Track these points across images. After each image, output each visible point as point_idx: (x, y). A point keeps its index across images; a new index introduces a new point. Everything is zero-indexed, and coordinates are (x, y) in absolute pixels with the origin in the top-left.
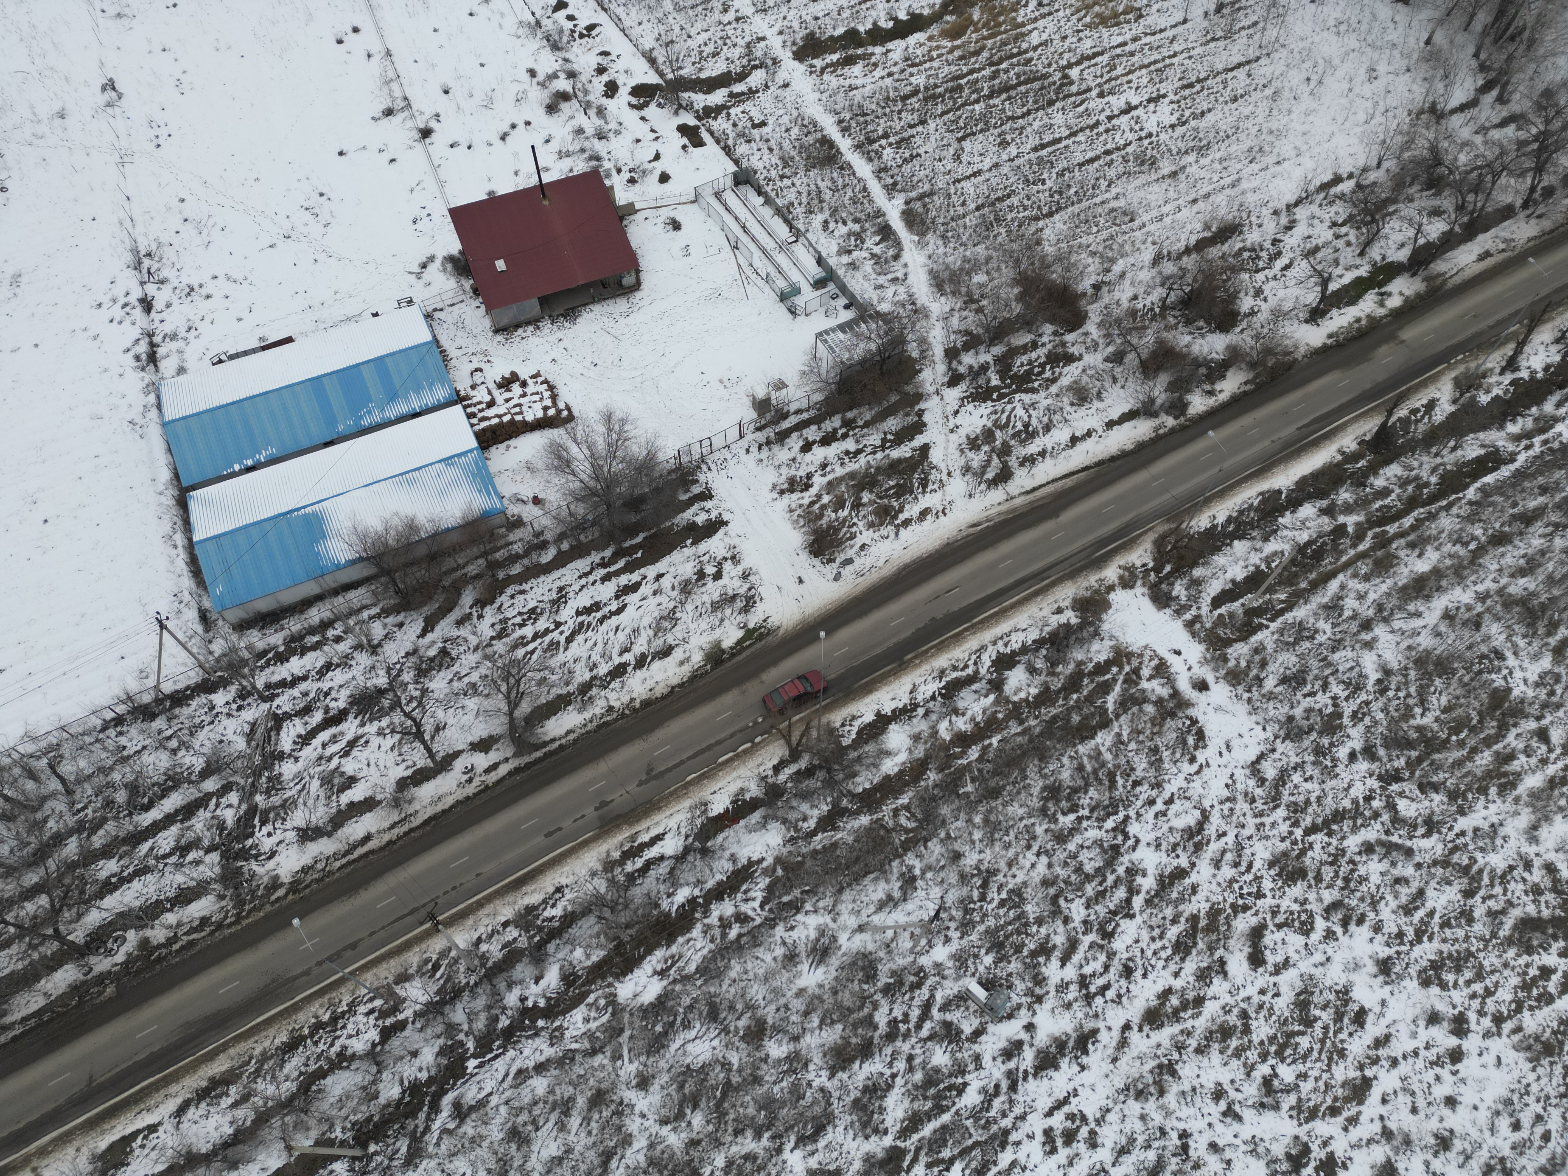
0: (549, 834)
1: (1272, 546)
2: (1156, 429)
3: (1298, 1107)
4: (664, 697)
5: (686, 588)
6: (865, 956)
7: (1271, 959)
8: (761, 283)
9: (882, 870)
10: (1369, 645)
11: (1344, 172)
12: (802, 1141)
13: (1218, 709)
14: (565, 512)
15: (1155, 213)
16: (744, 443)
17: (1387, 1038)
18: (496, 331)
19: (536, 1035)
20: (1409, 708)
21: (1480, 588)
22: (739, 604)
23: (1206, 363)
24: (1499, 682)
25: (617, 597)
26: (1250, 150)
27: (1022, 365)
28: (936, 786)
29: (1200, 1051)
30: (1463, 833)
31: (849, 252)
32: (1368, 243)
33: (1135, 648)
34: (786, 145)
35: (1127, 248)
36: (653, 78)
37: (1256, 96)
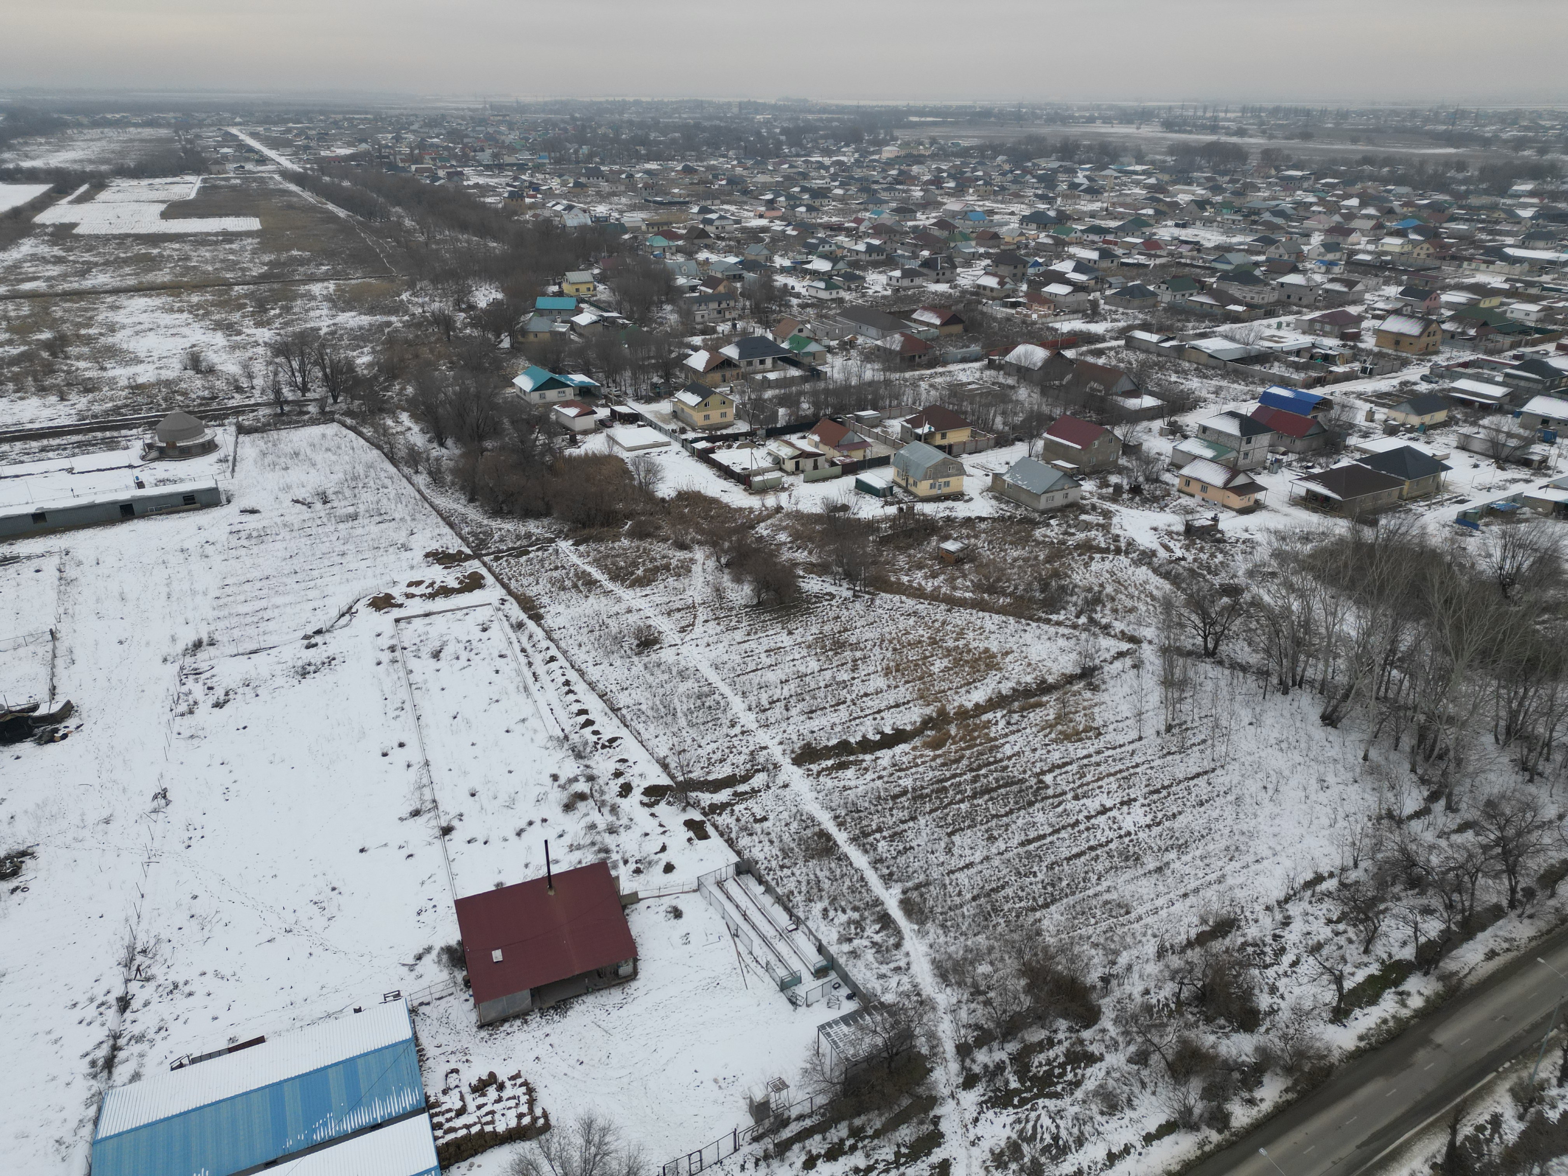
2: (1201, 1145)
8: (761, 971)
11: (1324, 870)
15: (1149, 906)
16: (738, 1158)
18: (481, 1027)
23: (1238, 1066)
26: (1227, 849)
27: (1041, 1065)
31: (850, 940)
32: (1369, 941)
34: (786, 837)
35: (1129, 940)
36: (664, 780)
37: (1220, 801)
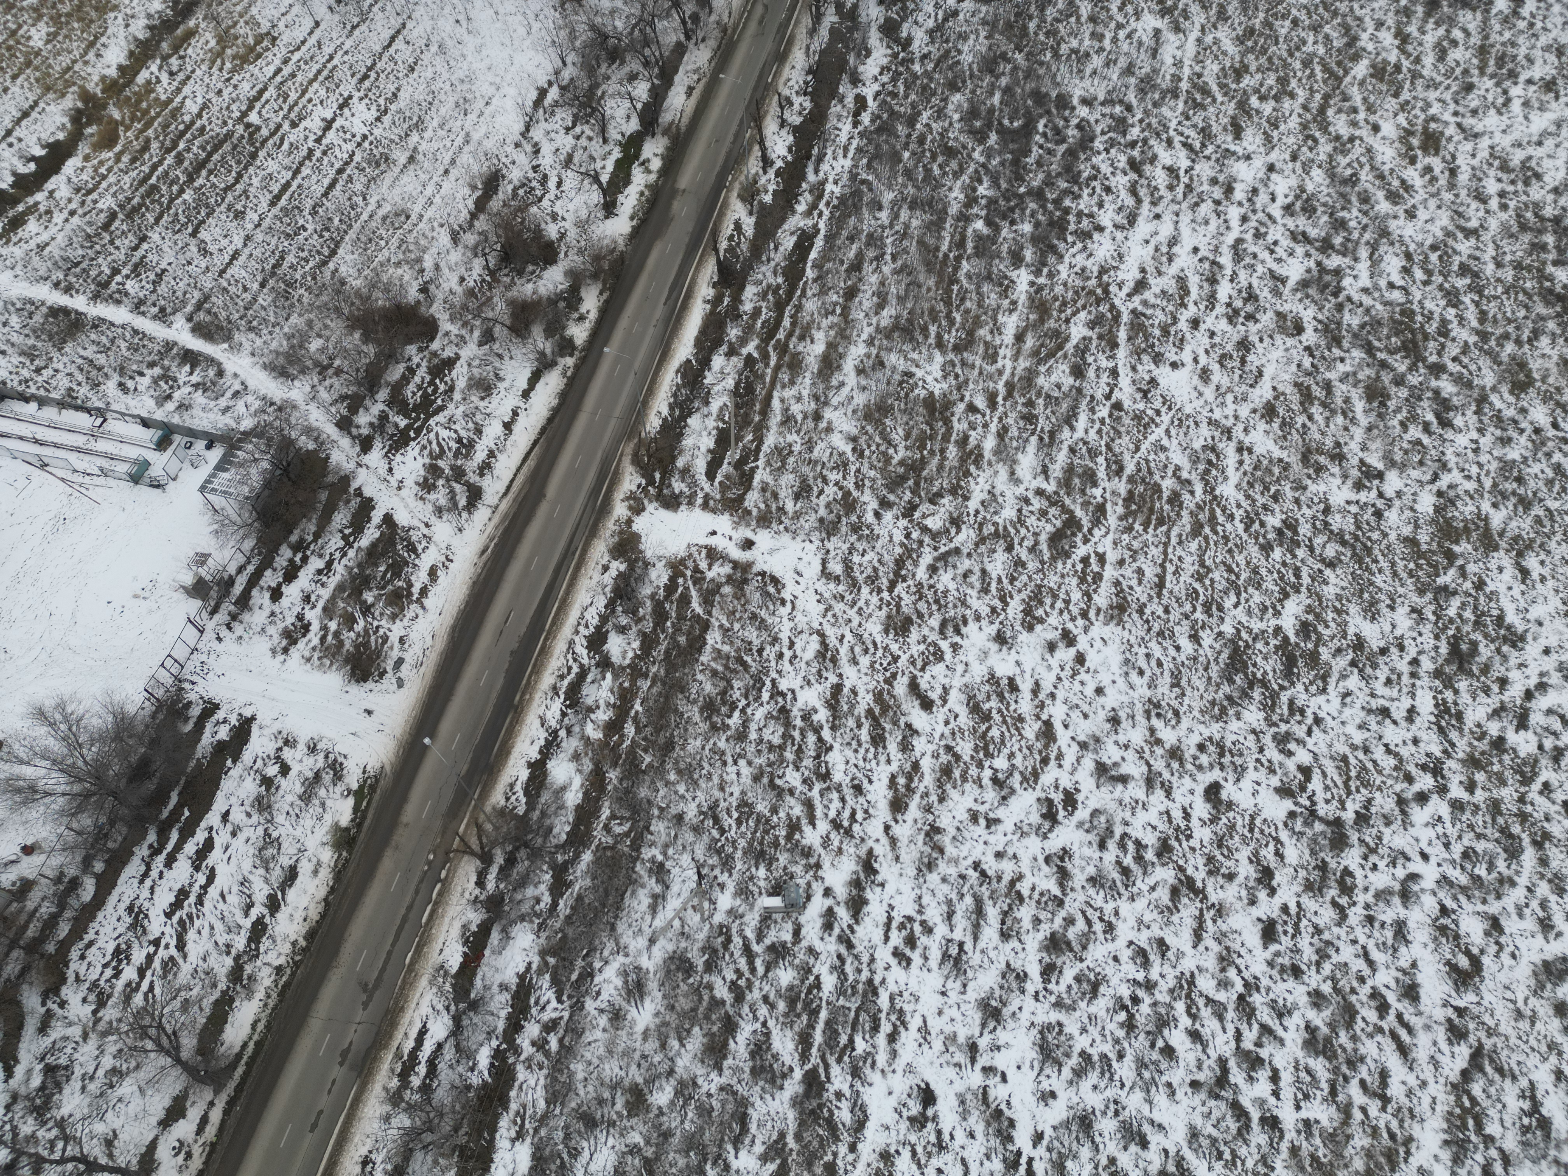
0: (313, 1127)
1: (715, 405)
2: (564, 374)
3: (1025, 779)
4: (323, 916)
5: (262, 805)
6: (671, 958)
7: (934, 696)
8: (101, 480)
9: (633, 882)
10: (829, 429)
11: (543, 82)
12: (737, 1142)
13: (772, 551)
14: (70, 837)
15: (422, 201)
16: (209, 635)
17: (1037, 683)
20: (885, 454)
21: (864, 336)
22: (327, 778)
23: (559, 296)
24: (923, 393)
25: (197, 869)
26: (457, 105)
27: (414, 393)
28: (621, 781)
29: (941, 800)
30: (977, 512)
31: (169, 397)
32: (603, 131)
33: (682, 554)
34: (15, 338)
35: (423, 242)
37: (426, 57)
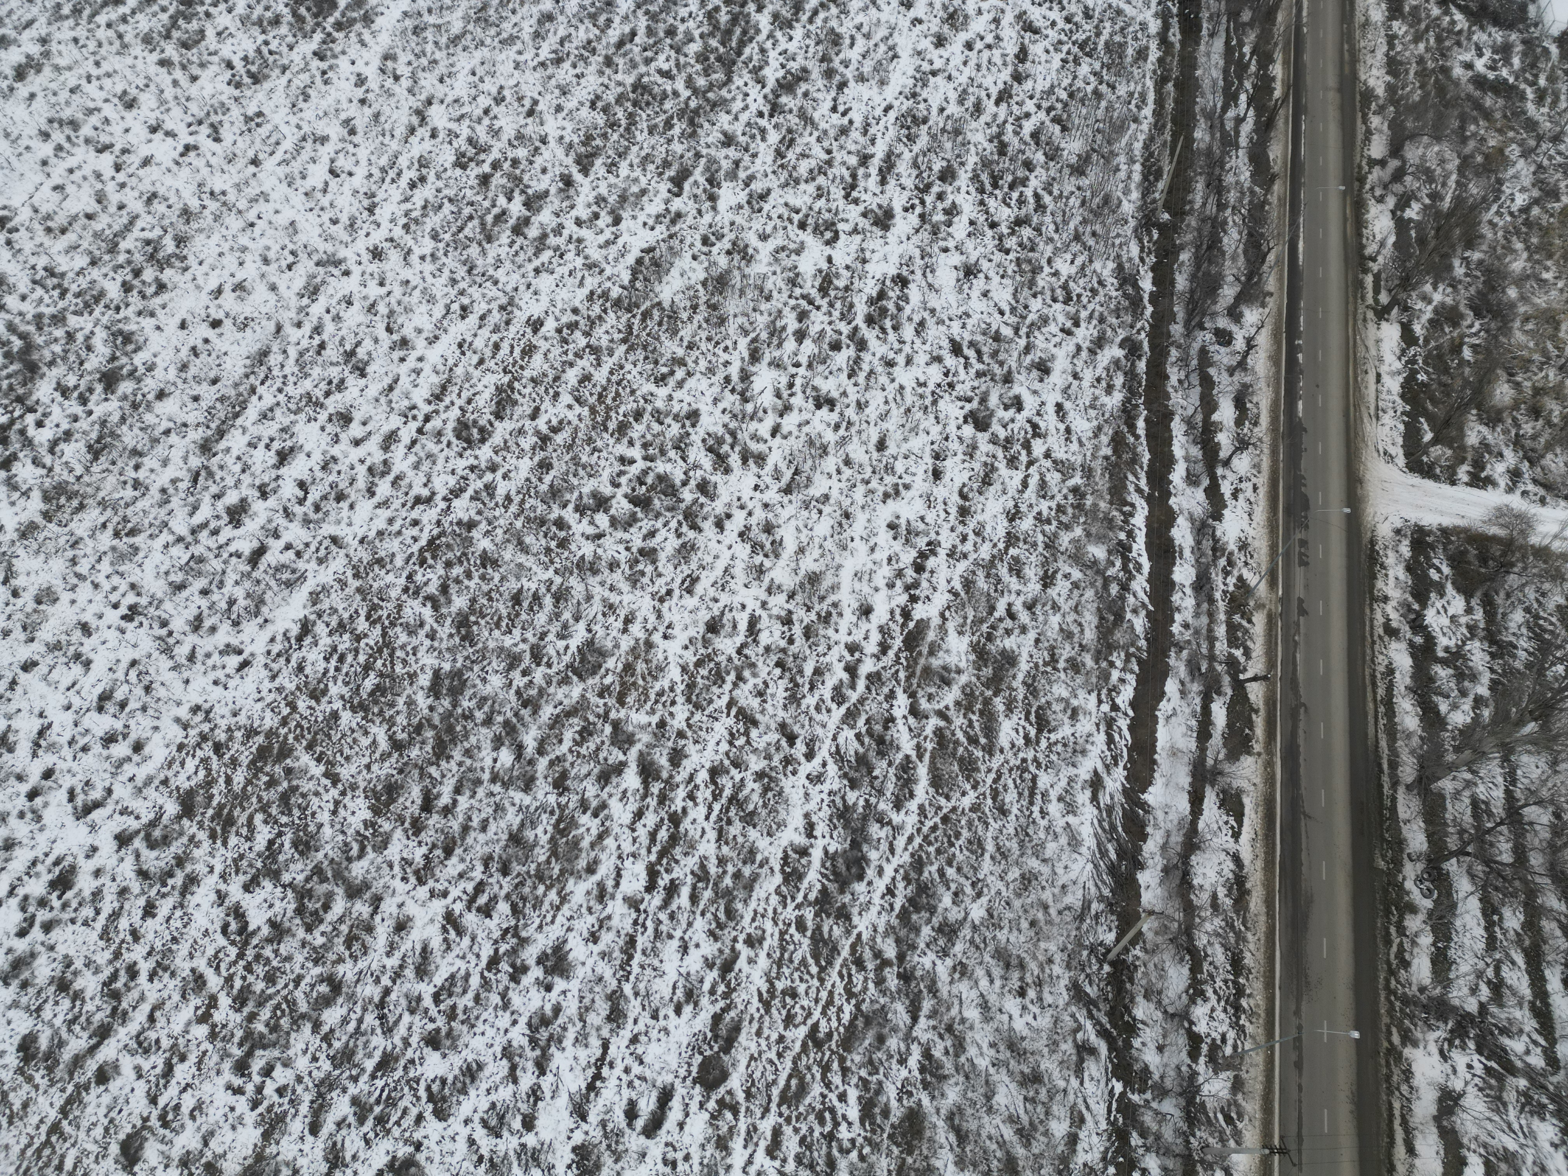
19: (1104, 1159)
